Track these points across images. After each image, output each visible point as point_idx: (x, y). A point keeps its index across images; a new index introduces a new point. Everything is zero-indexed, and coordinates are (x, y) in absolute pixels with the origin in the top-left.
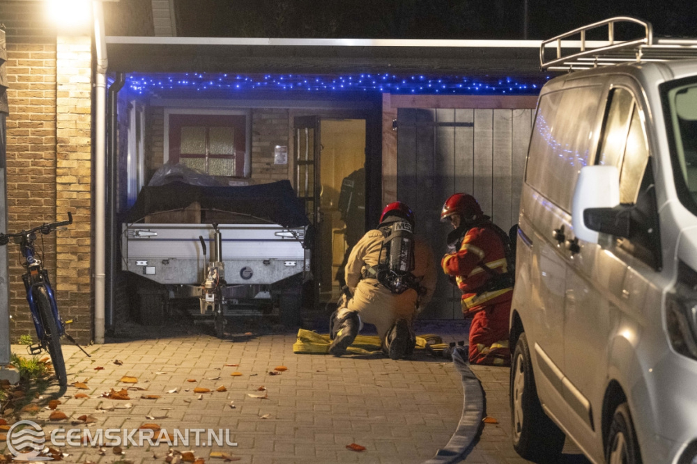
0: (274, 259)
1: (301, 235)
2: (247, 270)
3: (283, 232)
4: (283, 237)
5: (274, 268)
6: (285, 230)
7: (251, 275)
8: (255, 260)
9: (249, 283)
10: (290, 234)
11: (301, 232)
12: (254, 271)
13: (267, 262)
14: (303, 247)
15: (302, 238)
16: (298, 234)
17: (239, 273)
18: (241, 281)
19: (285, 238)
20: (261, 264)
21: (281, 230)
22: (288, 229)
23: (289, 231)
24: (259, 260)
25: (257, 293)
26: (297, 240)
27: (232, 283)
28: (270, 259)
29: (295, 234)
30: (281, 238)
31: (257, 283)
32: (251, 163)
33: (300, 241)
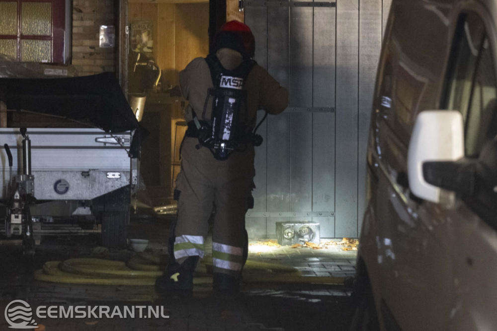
0: (94, 170)
1: (126, 140)
2: (62, 183)
3: (105, 137)
4: (105, 143)
5: (94, 180)
6: (107, 136)
7: (67, 189)
8: (71, 171)
9: (65, 198)
10: (113, 140)
11: (126, 138)
12: (71, 185)
13: (86, 174)
14: (129, 156)
15: (128, 144)
16: (123, 140)
17: (52, 187)
18: (55, 196)
19: (107, 145)
20: (79, 176)
21: (102, 136)
22: (111, 134)
23: (112, 137)
24: (77, 172)
25: (74, 209)
26: (122, 147)
27: (44, 198)
28: (90, 170)
29: (119, 140)
30: (102, 145)
31: (75, 198)
32: (71, 46)
33: (125, 148)
